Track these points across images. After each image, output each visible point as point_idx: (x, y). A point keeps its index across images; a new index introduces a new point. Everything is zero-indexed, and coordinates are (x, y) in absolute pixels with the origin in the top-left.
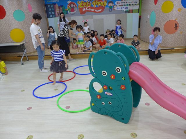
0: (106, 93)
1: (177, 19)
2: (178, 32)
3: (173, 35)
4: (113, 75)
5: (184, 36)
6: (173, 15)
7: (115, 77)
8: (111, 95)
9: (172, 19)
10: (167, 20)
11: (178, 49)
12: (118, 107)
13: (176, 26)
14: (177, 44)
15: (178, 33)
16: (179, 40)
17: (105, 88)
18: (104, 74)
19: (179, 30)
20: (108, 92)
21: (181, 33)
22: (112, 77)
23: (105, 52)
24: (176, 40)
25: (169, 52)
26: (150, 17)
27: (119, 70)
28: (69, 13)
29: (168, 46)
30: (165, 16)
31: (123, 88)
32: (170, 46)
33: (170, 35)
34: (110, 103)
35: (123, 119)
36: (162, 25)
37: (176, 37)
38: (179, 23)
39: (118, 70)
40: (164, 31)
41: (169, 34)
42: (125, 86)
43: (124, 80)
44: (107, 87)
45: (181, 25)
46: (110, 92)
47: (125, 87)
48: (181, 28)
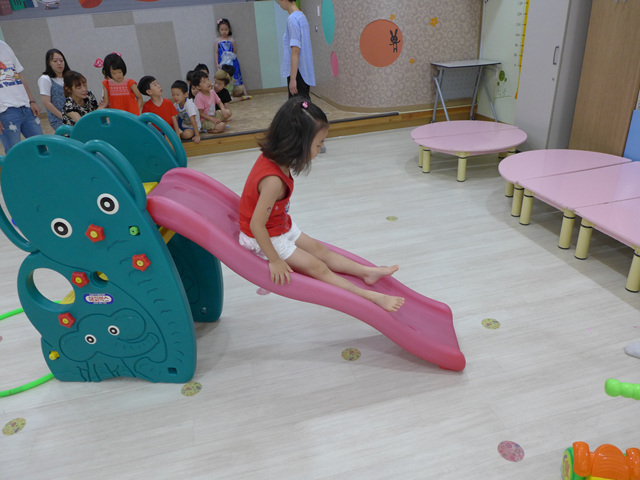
0: (87, 298)
1: (393, 17)
2: (403, 58)
3: (388, 70)
4: (94, 226)
5: (421, 73)
6: (382, 5)
7: (102, 233)
8: (110, 299)
9: (379, 18)
10: (366, 22)
11: (410, 115)
12: (145, 335)
13: (395, 39)
14: (404, 97)
15: (402, 63)
16: (408, 84)
17: (79, 280)
18: (61, 229)
19: (404, 51)
20: (95, 292)
21: (412, 62)
22: (94, 234)
23: (42, 148)
24: (401, 86)
25: (384, 124)
26: (321, 13)
27: (110, 202)
28: (36, 5)
29: (381, 106)
30: (360, 8)
31: (140, 263)
32: (384, 106)
33: (381, 71)
34: (114, 329)
35: (173, 370)
36: (355, 37)
37: (400, 76)
38: (401, 28)
39: (107, 204)
40: (361, 56)
41: (376, 68)
42: (145, 257)
43: (139, 234)
44: (85, 275)
45: (408, 37)
46: (101, 292)
47: (147, 259)
48: (409, 47)
